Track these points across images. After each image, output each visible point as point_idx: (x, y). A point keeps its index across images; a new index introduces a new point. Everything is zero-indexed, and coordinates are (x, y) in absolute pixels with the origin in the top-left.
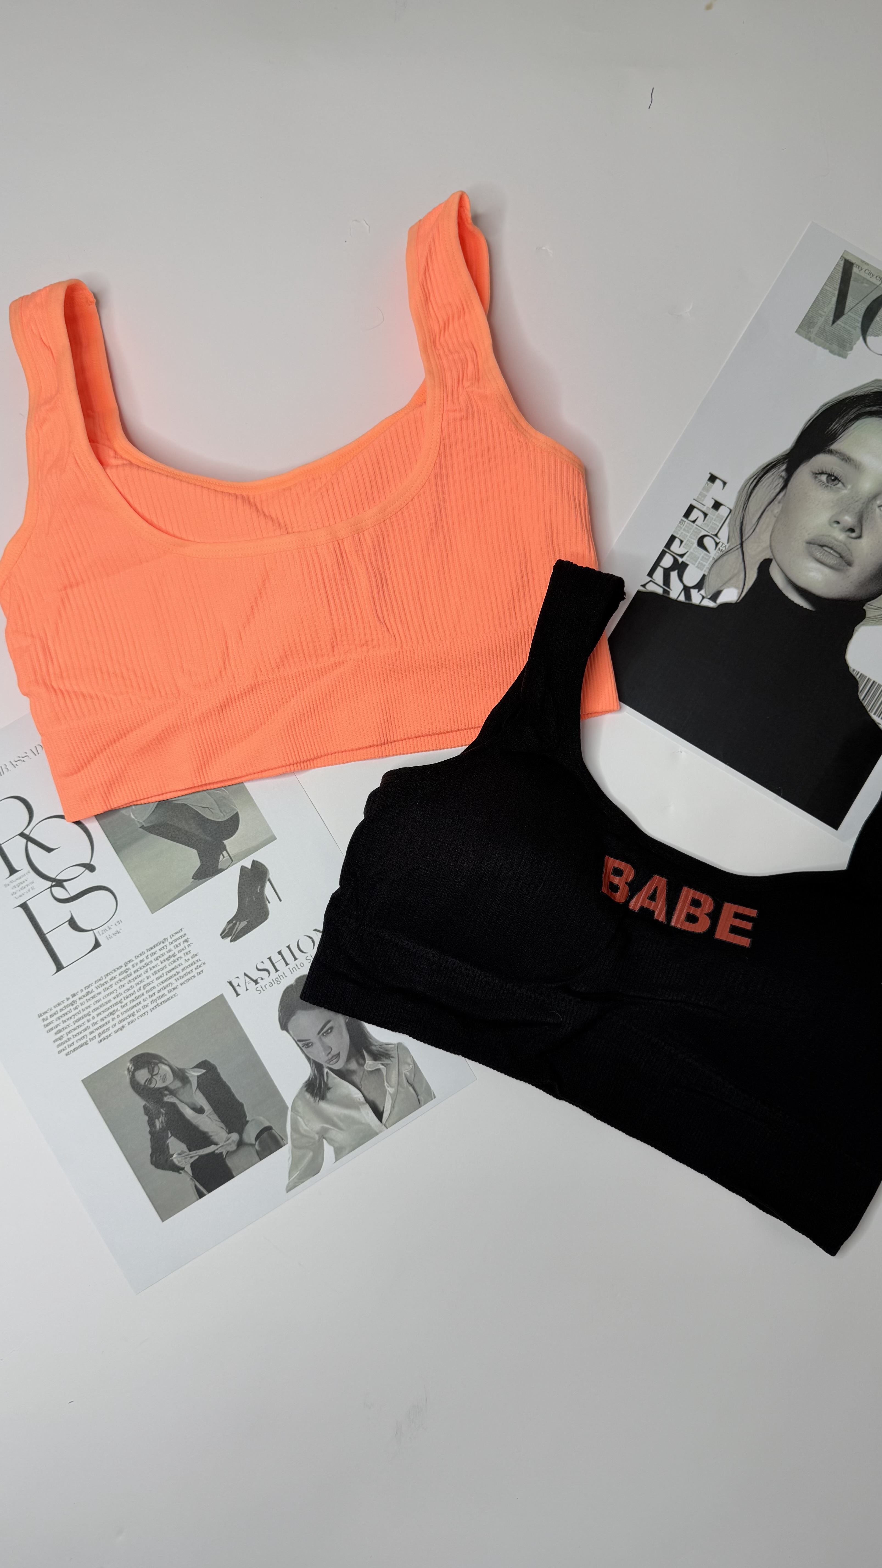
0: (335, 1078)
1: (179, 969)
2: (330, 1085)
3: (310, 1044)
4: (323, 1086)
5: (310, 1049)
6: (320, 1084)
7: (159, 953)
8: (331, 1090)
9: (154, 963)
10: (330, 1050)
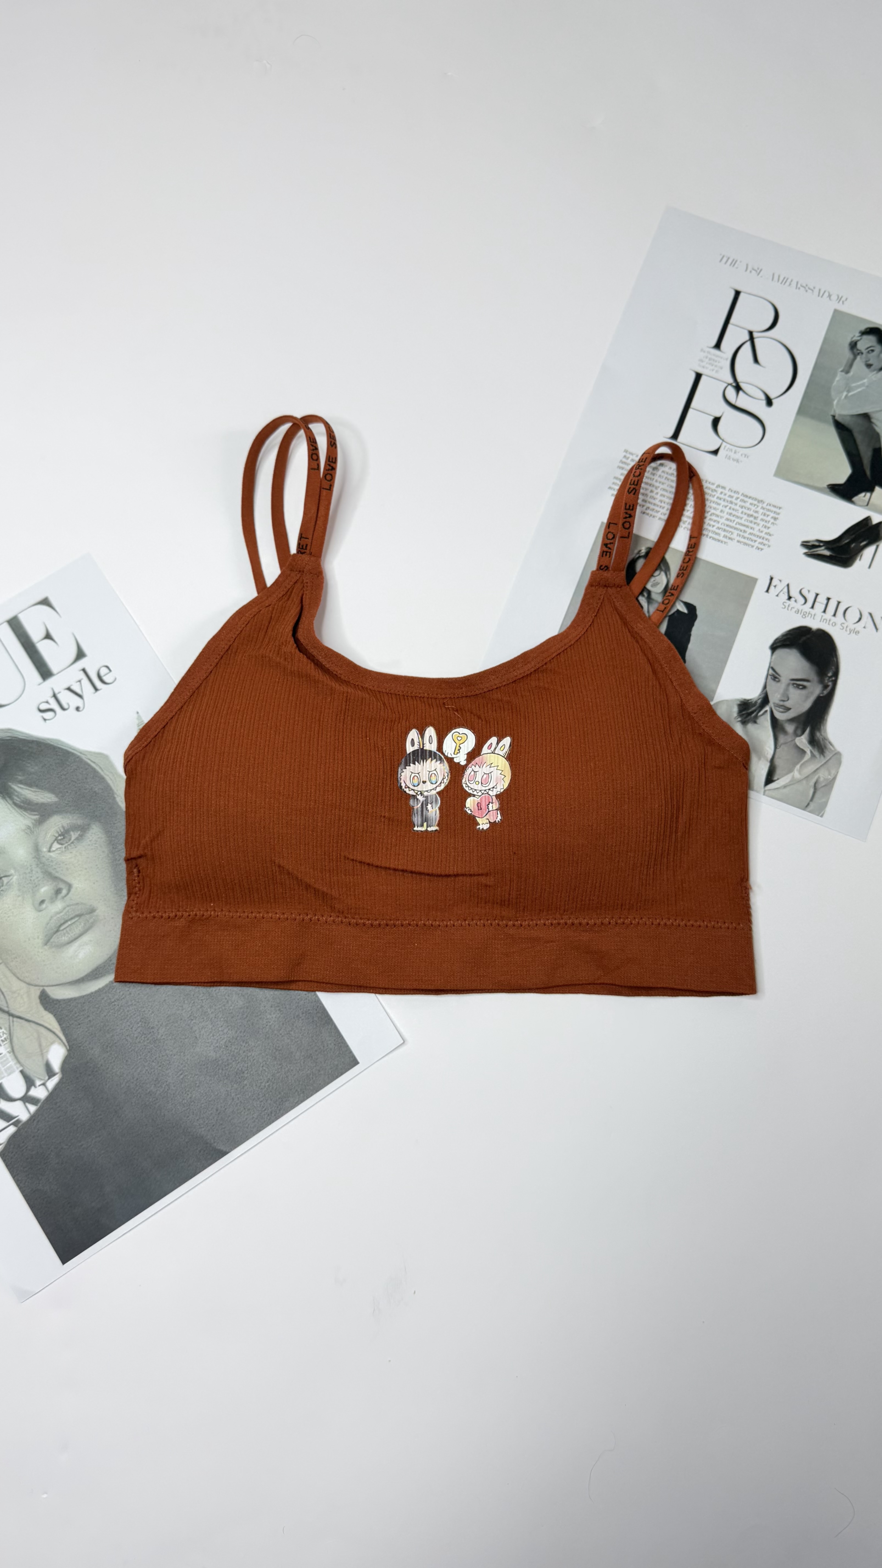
0: (767, 721)
1: (749, 531)
2: (758, 721)
3: (777, 680)
4: (753, 715)
5: (773, 683)
6: (752, 712)
7: (747, 505)
8: (756, 725)
9: (737, 507)
10: (786, 699)
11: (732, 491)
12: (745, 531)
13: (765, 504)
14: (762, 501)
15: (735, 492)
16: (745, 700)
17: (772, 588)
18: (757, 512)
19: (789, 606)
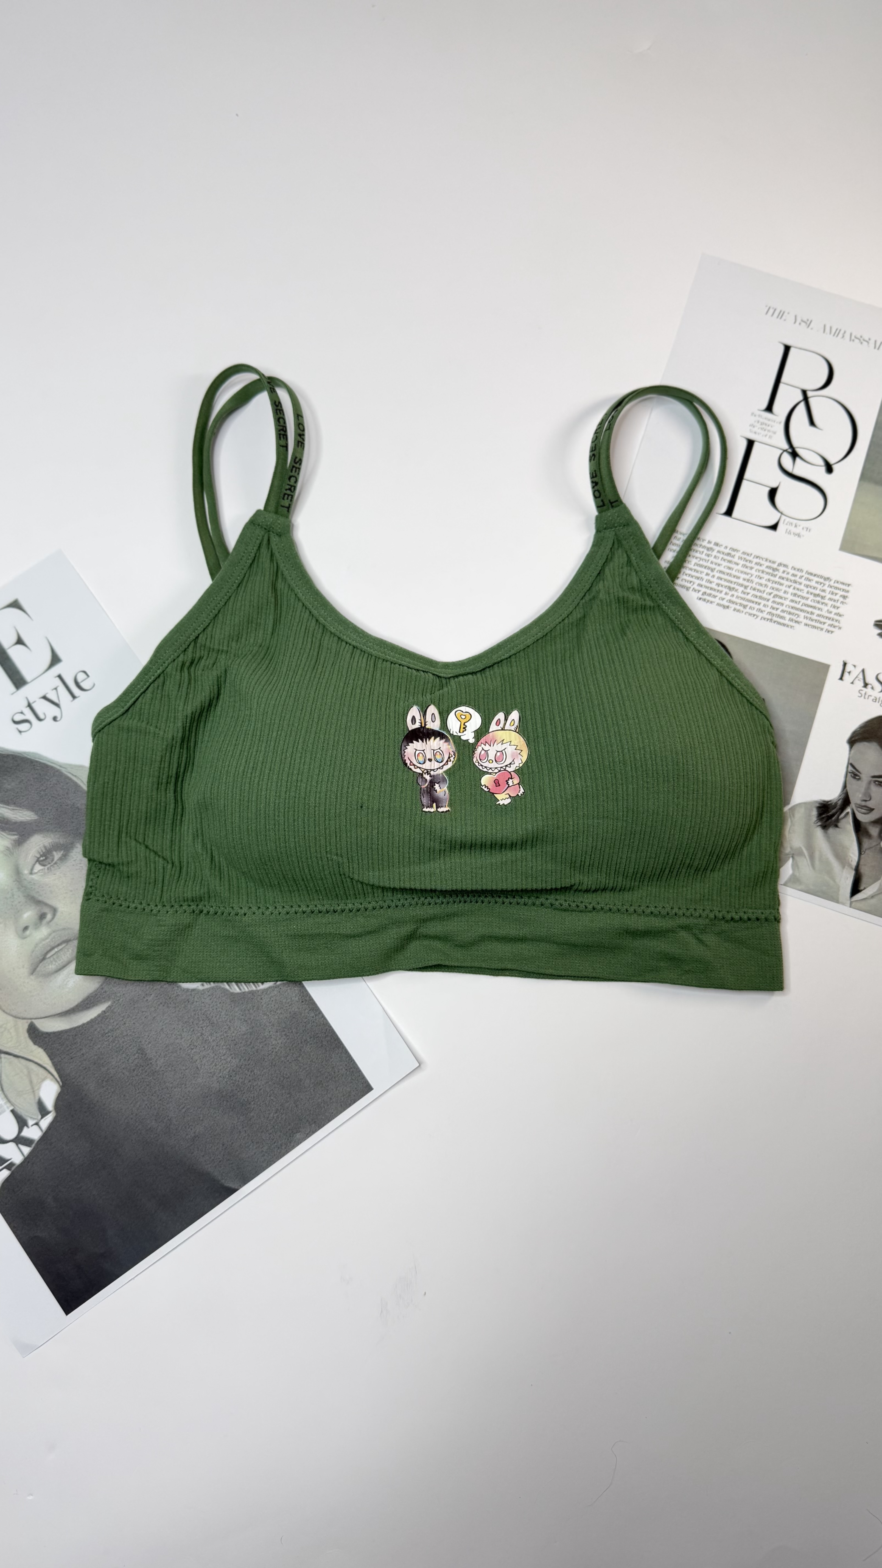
0: (850, 824)
1: (817, 612)
2: (839, 824)
3: (857, 777)
4: (834, 818)
5: (854, 781)
6: (833, 815)
7: (813, 584)
8: (837, 829)
9: (802, 587)
10: (868, 799)
11: (795, 569)
12: (812, 613)
13: (833, 582)
14: (828, 578)
15: (798, 570)
16: (824, 801)
17: (846, 675)
18: (824, 591)
19: (865, 694)
